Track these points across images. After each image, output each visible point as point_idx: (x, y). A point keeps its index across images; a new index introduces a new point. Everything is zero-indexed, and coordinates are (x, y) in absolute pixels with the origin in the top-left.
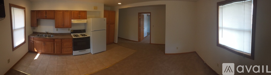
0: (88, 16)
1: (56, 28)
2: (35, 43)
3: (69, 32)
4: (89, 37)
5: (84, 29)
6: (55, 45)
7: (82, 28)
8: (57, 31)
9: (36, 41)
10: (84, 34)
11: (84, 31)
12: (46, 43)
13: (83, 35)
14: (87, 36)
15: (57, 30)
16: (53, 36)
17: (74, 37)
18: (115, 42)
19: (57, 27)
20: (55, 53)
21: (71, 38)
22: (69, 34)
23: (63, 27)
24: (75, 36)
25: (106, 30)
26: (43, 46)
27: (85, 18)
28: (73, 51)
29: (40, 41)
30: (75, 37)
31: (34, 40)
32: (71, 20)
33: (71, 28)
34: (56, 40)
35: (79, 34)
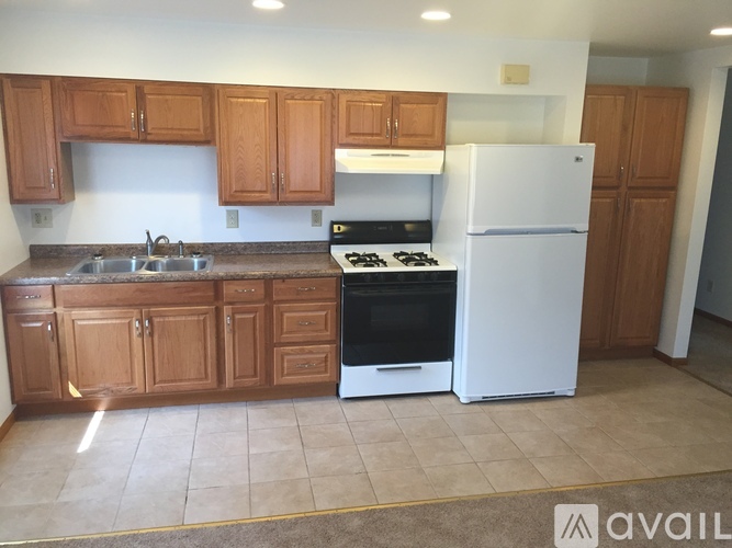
0: (455, 126)
1: (224, 202)
2: (65, 330)
3: (321, 234)
4: (450, 277)
5: (423, 216)
6: (227, 320)
7: (407, 208)
8: (234, 231)
9: (76, 313)
10: (421, 255)
11: (424, 231)
12: (156, 320)
13: (408, 259)
14: (436, 263)
15: (234, 221)
16: (203, 265)
17: (349, 269)
18: (662, 348)
19: (233, 196)
20: (229, 382)
21: (331, 272)
22: (320, 250)
23: (278, 196)
24: (354, 263)
25: (584, 238)
26: (137, 341)
27: (435, 140)
28: (344, 368)
29: (109, 305)
30: (360, 269)
31: (60, 310)
32: (333, 154)
33: (331, 202)
34: (229, 290)
35: (385, 251)
